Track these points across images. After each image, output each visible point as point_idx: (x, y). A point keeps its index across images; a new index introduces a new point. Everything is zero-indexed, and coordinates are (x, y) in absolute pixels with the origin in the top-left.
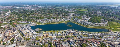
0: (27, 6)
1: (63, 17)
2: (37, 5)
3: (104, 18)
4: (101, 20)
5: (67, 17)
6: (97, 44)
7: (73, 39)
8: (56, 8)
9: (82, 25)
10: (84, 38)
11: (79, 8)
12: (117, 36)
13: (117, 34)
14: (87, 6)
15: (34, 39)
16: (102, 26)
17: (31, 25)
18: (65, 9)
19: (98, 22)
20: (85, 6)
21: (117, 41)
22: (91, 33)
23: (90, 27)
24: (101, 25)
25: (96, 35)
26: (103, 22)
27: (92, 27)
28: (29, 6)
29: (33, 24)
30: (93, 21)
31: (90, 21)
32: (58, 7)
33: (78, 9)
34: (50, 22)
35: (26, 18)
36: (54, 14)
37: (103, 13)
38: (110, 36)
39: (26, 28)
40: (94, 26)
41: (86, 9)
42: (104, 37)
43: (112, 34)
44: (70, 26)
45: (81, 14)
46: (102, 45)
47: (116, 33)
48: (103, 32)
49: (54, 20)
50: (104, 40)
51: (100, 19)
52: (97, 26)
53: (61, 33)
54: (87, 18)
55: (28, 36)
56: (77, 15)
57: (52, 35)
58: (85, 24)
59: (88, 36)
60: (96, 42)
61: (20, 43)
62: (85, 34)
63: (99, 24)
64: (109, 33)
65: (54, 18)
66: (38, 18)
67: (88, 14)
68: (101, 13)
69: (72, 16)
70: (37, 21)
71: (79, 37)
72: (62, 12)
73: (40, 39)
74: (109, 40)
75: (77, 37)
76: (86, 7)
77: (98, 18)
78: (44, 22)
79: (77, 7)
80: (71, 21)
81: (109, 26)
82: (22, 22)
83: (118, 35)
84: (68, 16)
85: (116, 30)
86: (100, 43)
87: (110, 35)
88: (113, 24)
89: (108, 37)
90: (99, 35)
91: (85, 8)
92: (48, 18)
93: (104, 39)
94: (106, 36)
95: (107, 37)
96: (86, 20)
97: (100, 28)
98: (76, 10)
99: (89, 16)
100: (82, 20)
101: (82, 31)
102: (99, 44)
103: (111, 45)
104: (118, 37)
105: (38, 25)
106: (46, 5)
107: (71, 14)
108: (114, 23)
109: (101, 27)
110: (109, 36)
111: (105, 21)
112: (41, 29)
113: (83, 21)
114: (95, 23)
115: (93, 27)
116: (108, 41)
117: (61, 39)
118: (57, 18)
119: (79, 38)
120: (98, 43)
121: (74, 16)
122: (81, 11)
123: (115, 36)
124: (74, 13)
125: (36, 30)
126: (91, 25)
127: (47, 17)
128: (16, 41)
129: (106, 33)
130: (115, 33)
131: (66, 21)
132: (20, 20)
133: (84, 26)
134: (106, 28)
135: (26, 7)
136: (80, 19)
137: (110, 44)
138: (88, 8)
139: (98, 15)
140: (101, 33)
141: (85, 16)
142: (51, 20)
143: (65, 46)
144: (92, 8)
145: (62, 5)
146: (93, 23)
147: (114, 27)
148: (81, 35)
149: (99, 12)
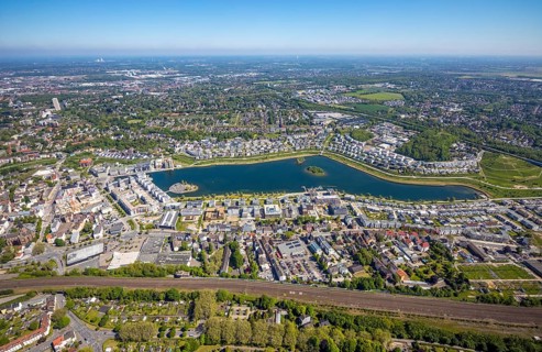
0: (129, 74)
1: (288, 132)
2: (170, 70)
3: (469, 136)
4: (455, 145)
5: (308, 130)
6: (416, 249)
7: (324, 231)
8: (260, 87)
9: (368, 169)
10: (369, 227)
11: (363, 86)
12: (504, 217)
13: (504, 209)
14: (403, 74)
15: (170, 228)
16: (452, 175)
17: (153, 170)
18: (300, 92)
19: (440, 157)
20: (395, 75)
21: (498, 236)
22: (402, 204)
23: (401, 179)
24: (450, 171)
25: (419, 214)
26: (460, 157)
27: (409, 179)
28: (138, 74)
29: (158, 163)
30: (417, 154)
31: (404, 150)
32: (270, 80)
33: (358, 89)
34: (233, 155)
35: (128, 138)
36: (250, 115)
37: (471, 111)
38: (477, 218)
39: (133, 181)
40: (420, 175)
41: (395, 91)
42: (453, 220)
43: (485, 211)
44: (317, 174)
45: (369, 116)
46: (437, 252)
47: (502, 204)
48: (451, 200)
49: (248, 146)
50: (447, 233)
51: (450, 139)
52: (432, 174)
53: (275, 205)
54: (395, 135)
55: (146, 216)
56: (351, 120)
57: (240, 214)
58: (380, 166)
59: (389, 217)
60: (414, 241)
61: (117, 243)
62: (375, 208)
63: (443, 163)
64: (475, 205)
65: (246, 136)
66: (181, 136)
67: (403, 116)
68: (462, 113)
69: (330, 125)
70: (177, 149)
71: (350, 222)
72: (284, 106)
73: (192, 227)
74: (467, 236)
75: (343, 221)
76: (399, 79)
77: (444, 137)
78: (207, 154)
79: (356, 82)
80: (323, 149)
81: (482, 174)
82: (115, 156)
83: (508, 215)
84: (312, 124)
85: (506, 191)
86: (431, 246)
87: (476, 215)
88: (501, 166)
89: (468, 220)
90: (433, 212)
91: (392, 86)
92: (221, 138)
93: (450, 232)
94: (458, 219)
95: (464, 219)
96: (391, 145)
97: (443, 184)
98: (347, 98)
99: (405, 128)
100: (373, 145)
101: (367, 195)
102: (427, 249)
103: (469, 255)
104: (507, 220)
105: (179, 166)
106: (211, 72)
107: (327, 118)
108: (506, 161)
109: (446, 180)
110: (471, 218)
111: (469, 151)
112: (193, 188)
113: (373, 149)
114: (428, 160)
115: (414, 180)
116: (463, 238)
117: (275, 231)
118: (260, 134)
119: (350, 227)
120: (421, 245)
121: (338, 127)
122: (372, 102)
123: (497, 217)
124: (340, 110)
125: (173, 189)
126: (407, 171)
127: (216, 129)
128: (101, 235)
129: (464, 204)
130: (498, 207)
131: (299, 152)
132: (105, 143)
133: (377, 174)
134: (469, 181)
135: (124, 79)
136: (364, 143)
137: (469, 248)
138: (408, 85)
139: (446, 122)
140: (444, 206)
141: (389, 124)
142: (233, 144)
143: (291, 260)
144: (426, 85)
145: (289, 67)
146: (415, 159)
147: (500, 181)
148: (359, 213)
149: (453, 107)
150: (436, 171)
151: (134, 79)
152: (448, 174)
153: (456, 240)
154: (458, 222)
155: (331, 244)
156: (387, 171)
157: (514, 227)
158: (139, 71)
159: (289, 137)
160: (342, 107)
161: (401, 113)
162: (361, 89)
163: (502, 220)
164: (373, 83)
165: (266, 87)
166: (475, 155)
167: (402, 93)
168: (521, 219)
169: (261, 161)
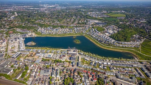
2: (57, 5)
3: (142, 32)
4: (135, 35)
5: (83, 26)
6: (92, 80)
7: (62, 66)
8: (79, 11)
9: (96, 42)
10: (80, 67)
11: (113, 11)
14: (130, 8)
15: (14, 58)
17: (27, 36)
18: (90, 13)
19: (125, 40)
23: (106, 48)
25: (103, 64)
26: (134, 41)
27: (109, 48)
28: (47, 6)
29: (31, 34)
30: (117, 38)
32: (84, 8)
33: (110, 12)
34: (54, 33)
35: (27, 25)
36: (68, 20)
37: (149, 22)
38: (126, 69)
39: (18, 40)
40: (114, 46)
41: (124, 14)
42: (115, 68)
43: (132, 66)
45: (108, 22)
47: (141, 63)
48: (121, 58)
49: (60, 30)
50: (109, 74)
51: (134, 33)
52: (119, 47)
54: (113, 30)
55: (12, 53)
56: (101, 23)
58: (101, 41)
59: (90, 64)
60: (93, 76)
62: (88, 59)
63: (125, 42)
64: (130, 62)
65: (62, 27)
67: (121, 23)
68: (145, 23)
69: (92, 25)
70: (38, 30)
71: (74, 64)
72: (81, 17)
73: (22, 59)
74: (117, 77)
78: (45, 32)
79: (111, 10)
80: (85, 33)
81: (140, 48)
82: (20, 31)
83: (141, 69)
84: (86, 24)
85: (147, 57)
86: (98, 79)
88: (149, 46)
90: (109, 64)
91: (123, 12)
92: (54, 27)
94: (118, 68)
95: (121, 69)
96: (109, 34)
97: (121, 51)
99: (119, 27)
100: (103, 33)
102: (95, 81)
104: (140, 71)
105: (36, 36)
106: (68, 5)
109: (124, 50)
110: (124, 68)
111: (139, 38)
113: (102, 35)
114: (120, 41)
115: (111, 48)
116: (115, 78)
117: (45, 64)
118: (67, 27)
119: (73, 66)
121: (94, 26)
122: (112, 17)
123: (136, 69)
124: (99, 20)
125: (28, 44)
126: (109, 45)
127: (53, 25)
129: (125, 61)
130: (139, 64)
131: (76, 34)
133: (98, 45)
134: (133, 51)
135: (42, 7)
136: (100, 32)
138: (130, 12)
139: (136, 26)
140: (115, 61)
141: (113, 26)
142: (56, 30)
143: (42, 77)
144: (137, 12)
145: (93, 4)
146: (115, 40)
147: (147, 52)
148: (80, 60)
149: (143, 20)
150: (121, 45)
151: (45, 7)
152: (126, 47)
153: (111, 78)
154: (117, 69)
155: (60, 73)
156: (102, 44)
157: (141, 75)
158: (48, 5)
159: (75, 29)
160: (100, 18)
161: (121, 22)
162: (112, 12)
163: (137, 71)
164: (118, 10)
165: (81, 11)
166: (141, 40)
167: (126, 15)
168: (146, 71)
169: (62, 36)
